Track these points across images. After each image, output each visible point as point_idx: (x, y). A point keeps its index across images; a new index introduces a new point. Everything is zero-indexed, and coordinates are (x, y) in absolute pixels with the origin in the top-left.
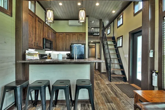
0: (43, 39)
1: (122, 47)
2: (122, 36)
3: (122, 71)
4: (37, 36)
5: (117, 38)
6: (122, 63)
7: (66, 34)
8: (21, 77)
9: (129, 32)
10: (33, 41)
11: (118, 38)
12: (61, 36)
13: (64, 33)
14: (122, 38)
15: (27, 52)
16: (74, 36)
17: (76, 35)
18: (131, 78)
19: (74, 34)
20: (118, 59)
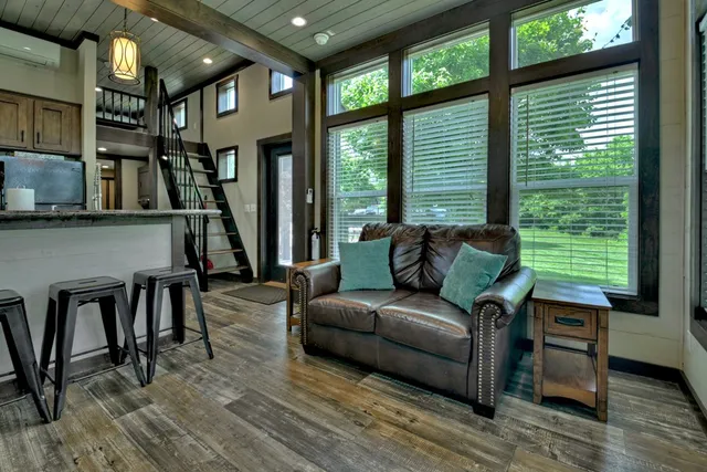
1: (235, 180)
2: (236, 148)
3: (236, 255)
5: (219, 151)
6: (236, 230)
9: (258, 141)
11: (223, 151)
14: (236, 154)
18: (263, 266)
20: (224, 221)
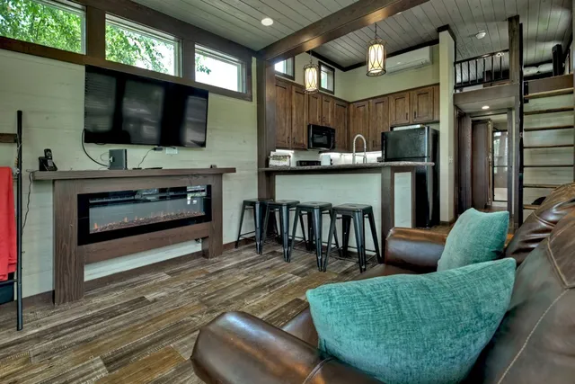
0: (309, 127)
4: (294, 123)
7: (376, 101)
8: (264, 196)
10: (287, 135)
12: (361, 109)
13: (371, 101)
15: (272, 154)
16: (400, 102)
17: (407, 98)
19: (399, 95)
